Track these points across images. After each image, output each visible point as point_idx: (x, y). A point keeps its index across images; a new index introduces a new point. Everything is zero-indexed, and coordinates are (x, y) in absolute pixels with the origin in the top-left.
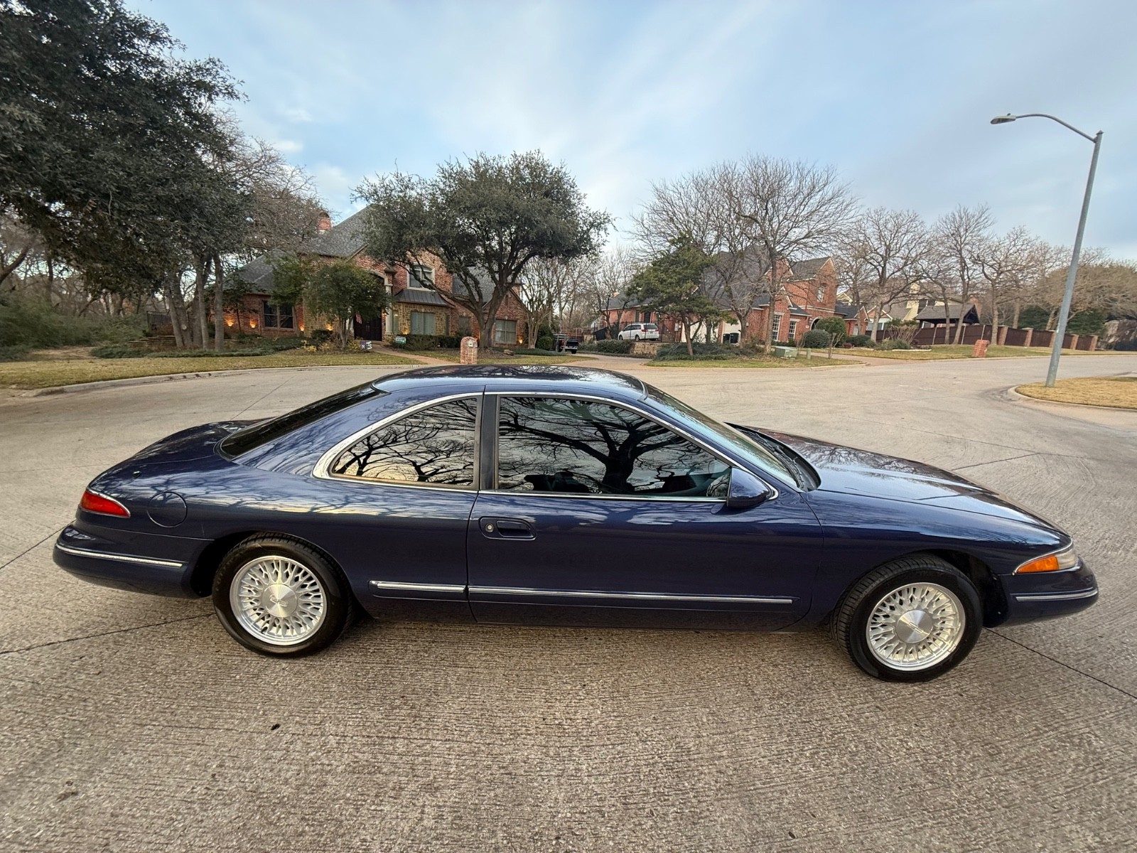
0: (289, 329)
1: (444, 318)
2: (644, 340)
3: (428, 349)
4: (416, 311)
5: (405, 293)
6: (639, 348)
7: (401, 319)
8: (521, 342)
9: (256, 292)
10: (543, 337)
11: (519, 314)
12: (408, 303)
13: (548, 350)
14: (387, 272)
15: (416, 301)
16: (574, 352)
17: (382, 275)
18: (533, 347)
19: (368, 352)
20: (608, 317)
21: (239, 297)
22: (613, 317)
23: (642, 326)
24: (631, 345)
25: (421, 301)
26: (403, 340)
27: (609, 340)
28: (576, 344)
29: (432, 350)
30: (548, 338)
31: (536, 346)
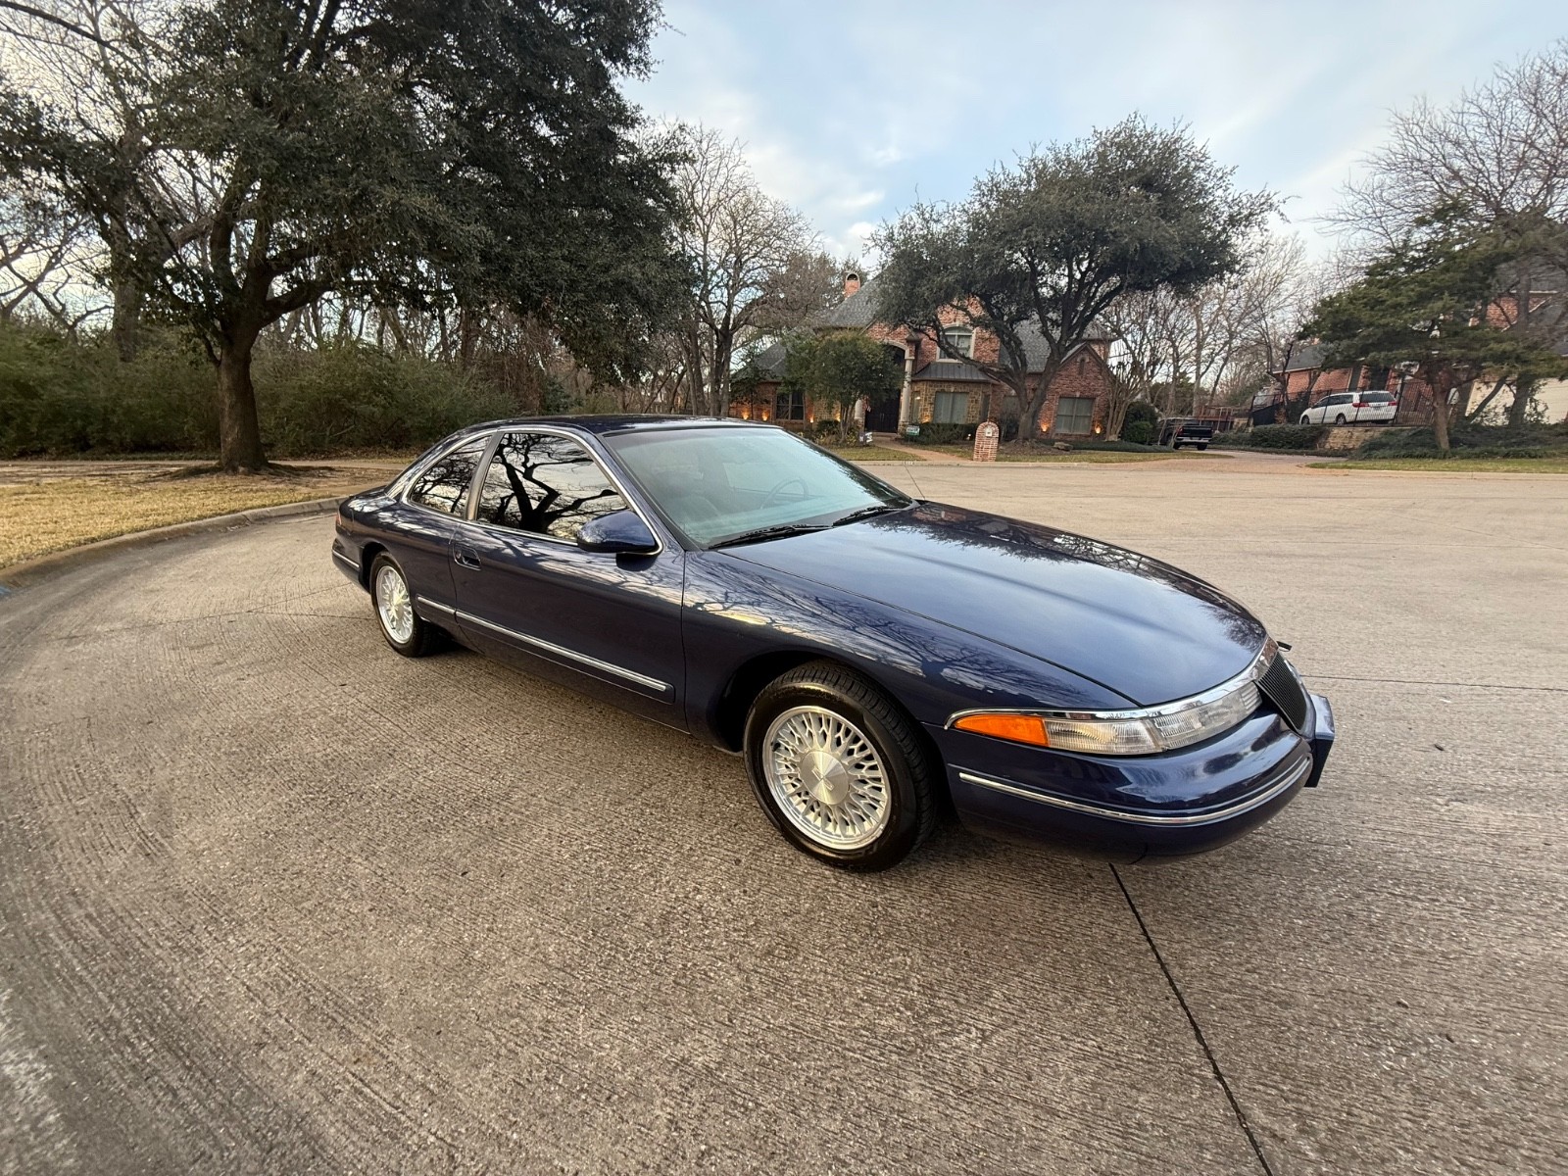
0: (799, 421)
1: (980, 399)
2: (1355, 423)
3: (948, 442)
4: (943, 391)
5: (933, 368)
6: (1338, 438)
7: (923, 403)
8: (1098, 431)
9: (771, 380)
10: (1137, 423)
11: (1099, 387)
12: (933, 381)
13: (1142, 443)
14: (909, 342)
15: (945, 377)
16: (1202, 447)
17: (902, 345)
18: (1113, 438)
19: (868, 445)
20: (1285, 384)
21: (753, 386)
22: (1296, 384)
23: (1356, 397)
24: (1321, 433)
25: (952, 377)
26: (915, 431)
27: (1282, 425)
28: (1208, 434)
29: (953, 444)
30: (1145, 424)
31: (1122, 436)
